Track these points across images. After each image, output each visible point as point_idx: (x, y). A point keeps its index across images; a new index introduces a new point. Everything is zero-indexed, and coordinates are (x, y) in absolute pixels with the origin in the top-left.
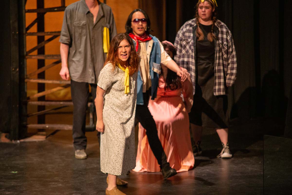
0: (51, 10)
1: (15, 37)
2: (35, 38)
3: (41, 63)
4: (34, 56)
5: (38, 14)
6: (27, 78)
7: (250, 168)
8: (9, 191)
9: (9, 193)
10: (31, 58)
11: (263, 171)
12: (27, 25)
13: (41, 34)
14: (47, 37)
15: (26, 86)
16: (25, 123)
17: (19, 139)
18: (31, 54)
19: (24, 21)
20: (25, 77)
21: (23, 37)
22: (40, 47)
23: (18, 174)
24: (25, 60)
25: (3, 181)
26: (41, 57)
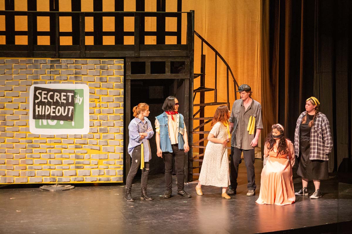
0: (209, 104)
1: (187, 121)
2: (198, 121)
3: (201, 136)
4: (198, 132)
5: (201, 107)
6: (193, 145)
7: (329, 203)
8: (182, 213)
9: (182, 214)
10: (196, 133)
11: (337, 205)
12: (194, 114)
13: (202, 119)
14: (205, 121)
15: (192, 151)
16: (191, 172)
17: (188, 183)
18: (195, 131)
19: (192, 112)
20: (192, 144)
21: (192, 121)
22: (201, 127)
23: (187, 203)
24: (192, 134)
25: (179, 207)
26: (202, 133)
